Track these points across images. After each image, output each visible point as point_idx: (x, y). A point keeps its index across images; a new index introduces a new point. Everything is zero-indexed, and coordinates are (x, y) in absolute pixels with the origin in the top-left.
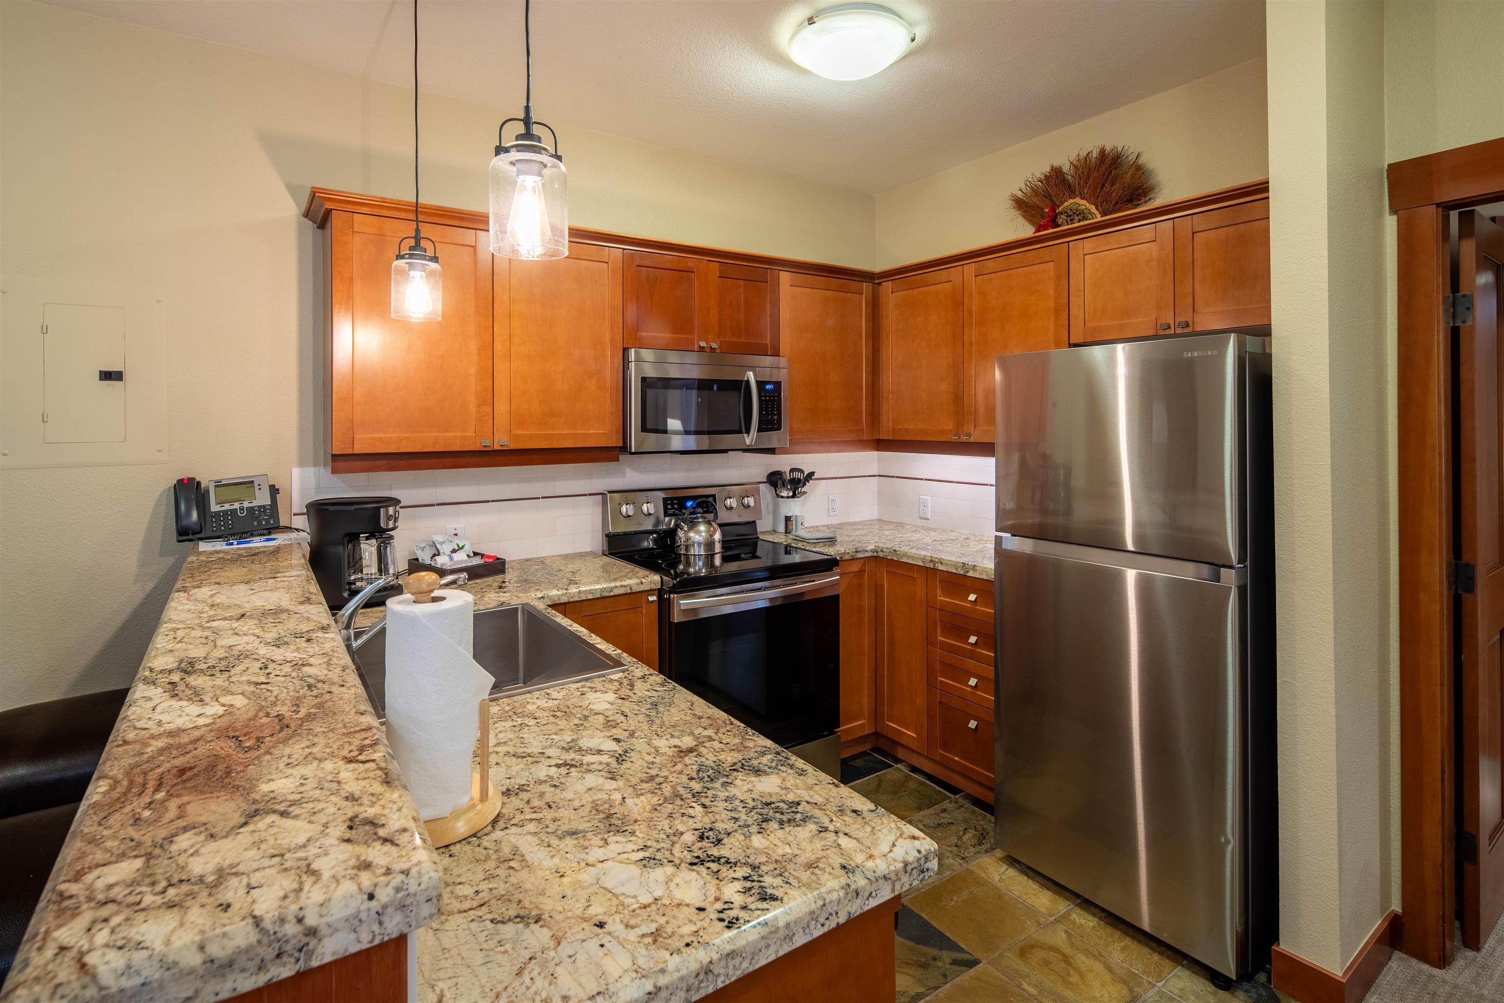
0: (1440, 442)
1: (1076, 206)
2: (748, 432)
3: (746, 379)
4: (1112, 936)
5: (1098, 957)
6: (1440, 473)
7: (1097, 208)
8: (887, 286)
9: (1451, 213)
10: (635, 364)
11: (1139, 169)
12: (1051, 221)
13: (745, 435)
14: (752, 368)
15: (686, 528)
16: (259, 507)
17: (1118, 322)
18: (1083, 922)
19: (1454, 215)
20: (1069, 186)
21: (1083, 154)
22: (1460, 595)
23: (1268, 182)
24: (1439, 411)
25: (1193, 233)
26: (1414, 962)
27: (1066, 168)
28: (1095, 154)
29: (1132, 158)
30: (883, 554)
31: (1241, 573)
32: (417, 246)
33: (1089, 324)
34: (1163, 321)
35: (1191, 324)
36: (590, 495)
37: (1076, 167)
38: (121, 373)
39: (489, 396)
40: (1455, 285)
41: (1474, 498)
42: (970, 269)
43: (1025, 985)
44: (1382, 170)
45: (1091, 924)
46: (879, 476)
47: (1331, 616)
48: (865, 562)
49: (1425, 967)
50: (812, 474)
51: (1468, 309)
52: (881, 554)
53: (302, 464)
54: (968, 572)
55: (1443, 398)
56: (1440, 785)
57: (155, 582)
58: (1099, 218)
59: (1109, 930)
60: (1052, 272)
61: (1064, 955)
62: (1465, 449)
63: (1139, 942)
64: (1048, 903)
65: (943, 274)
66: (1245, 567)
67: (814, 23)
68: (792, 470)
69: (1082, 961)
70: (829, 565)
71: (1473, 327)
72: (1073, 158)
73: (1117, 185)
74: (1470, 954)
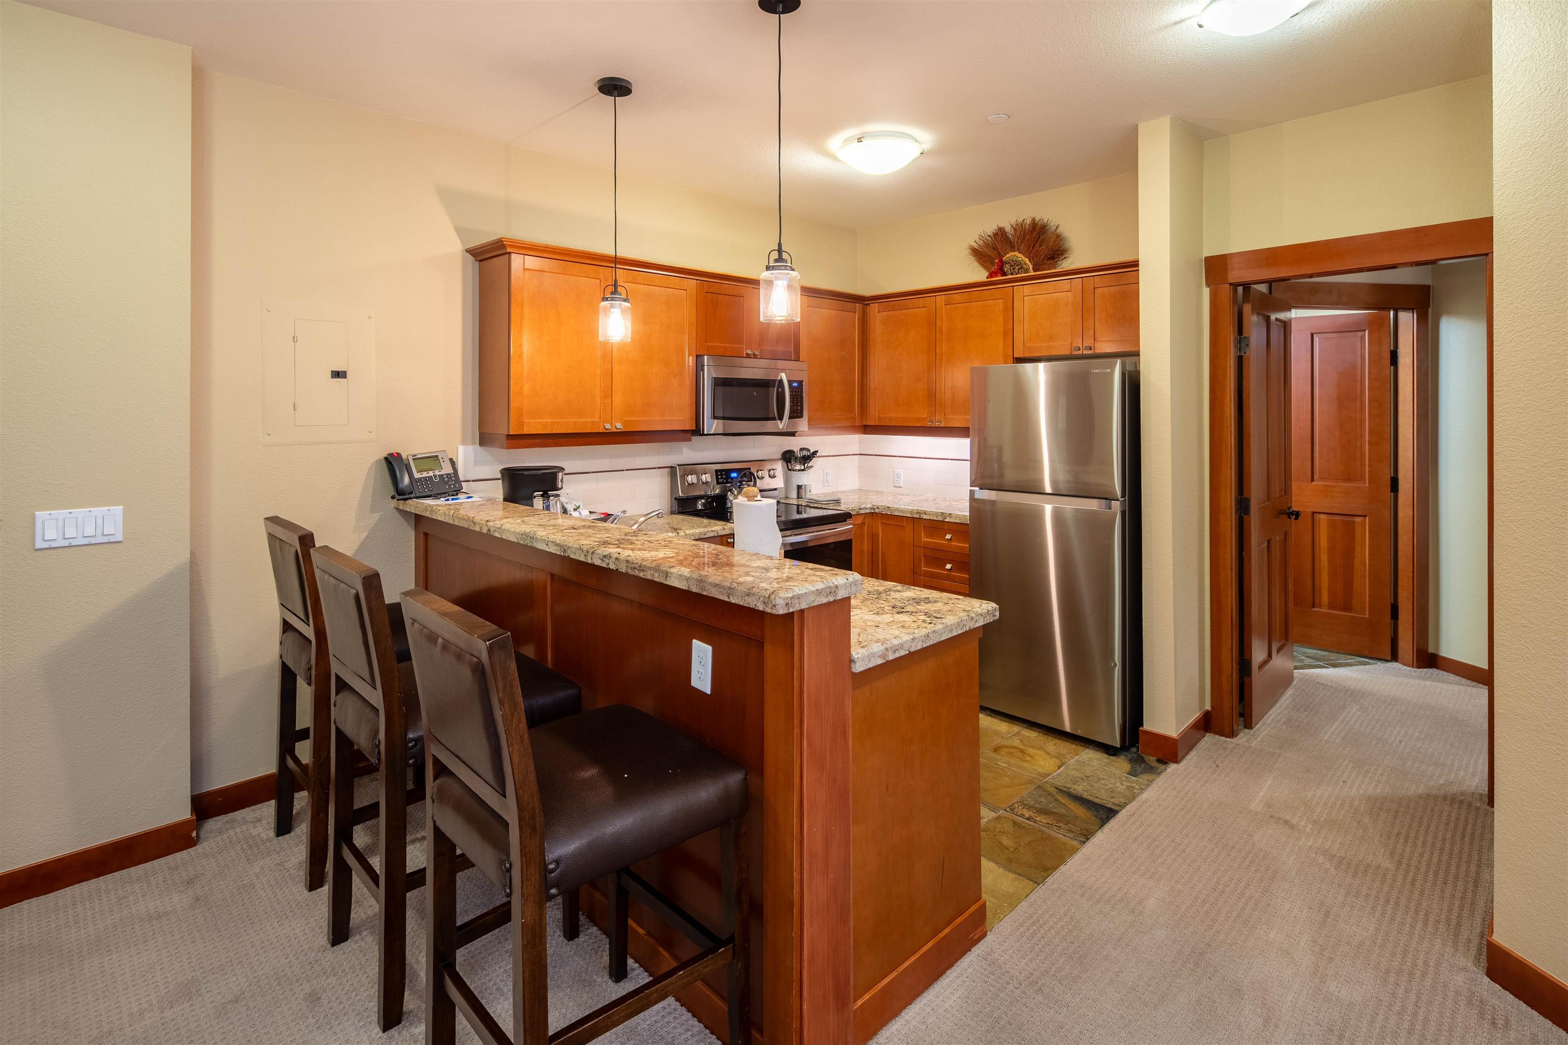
0: (1231, 424)
1: (1015, 257)
2: (781, 418)
3: (779, 378)
4: (1047, 739)
5: (1041, 748)
6: (1231, 443)
7: (1030, 261)
8: (874, 307)
9: (1238, 287)
10: (707, 368)
11: (1058, 236)
12: (1000, 269)
13: (779, 421)
14: (783, 370)
15: (736, 492)
16: (446, 474)
17: (1046, 344)
18: (1029, 735)
19: (1240, 289)
20: (1010, 243)
21: (1020, 220)
22: (1243, 517)
23: (1138, 261)
24: (1230, 406)
25: (1094, 288)
26: (1217, 736)
27: (1008, 229)
28: (1028, 221)
29: (1053, 228)
30: (879, 510)
31: (1123, 503)
32: (615, 292)
33: (1027, 344)
34: (1075, 345)
35: (1093, 348)
36: (659, 468)
37: (1015, 230)
38: (345, 372)
39: (608, 393)
40: (1240, 331)
41: (1250, 458)
42: (941, 298)
43: (999, 763)
44: (1202, 260)
45: (1034, 735)
46: (860, 454)
47: (1171, 526)
48: (865, 517)
49: (1223, 738)
50: (816, 452)
51: (1247, 345)
52: (877, 511)
53: (464, 443)
54: (945, 518)
55: (1232, 400)
56: (1230, 629)
57: (367, 533)
58: (1032, 273)
59: (1046, 737)
60: (1001, 306)
61: (1020, 749)
62: (1245, 430)
63: (1064, 741)
64: (1006, 728)
65: (920, 301)
66: (1125, 500)
67: (861, 141)
68: (802, 449)
69: (1031, 751)
70: (844, 517)
71: (1249, 356)
72: (1013, 222)
73: (1044, 247)
74: (1247, 731)
